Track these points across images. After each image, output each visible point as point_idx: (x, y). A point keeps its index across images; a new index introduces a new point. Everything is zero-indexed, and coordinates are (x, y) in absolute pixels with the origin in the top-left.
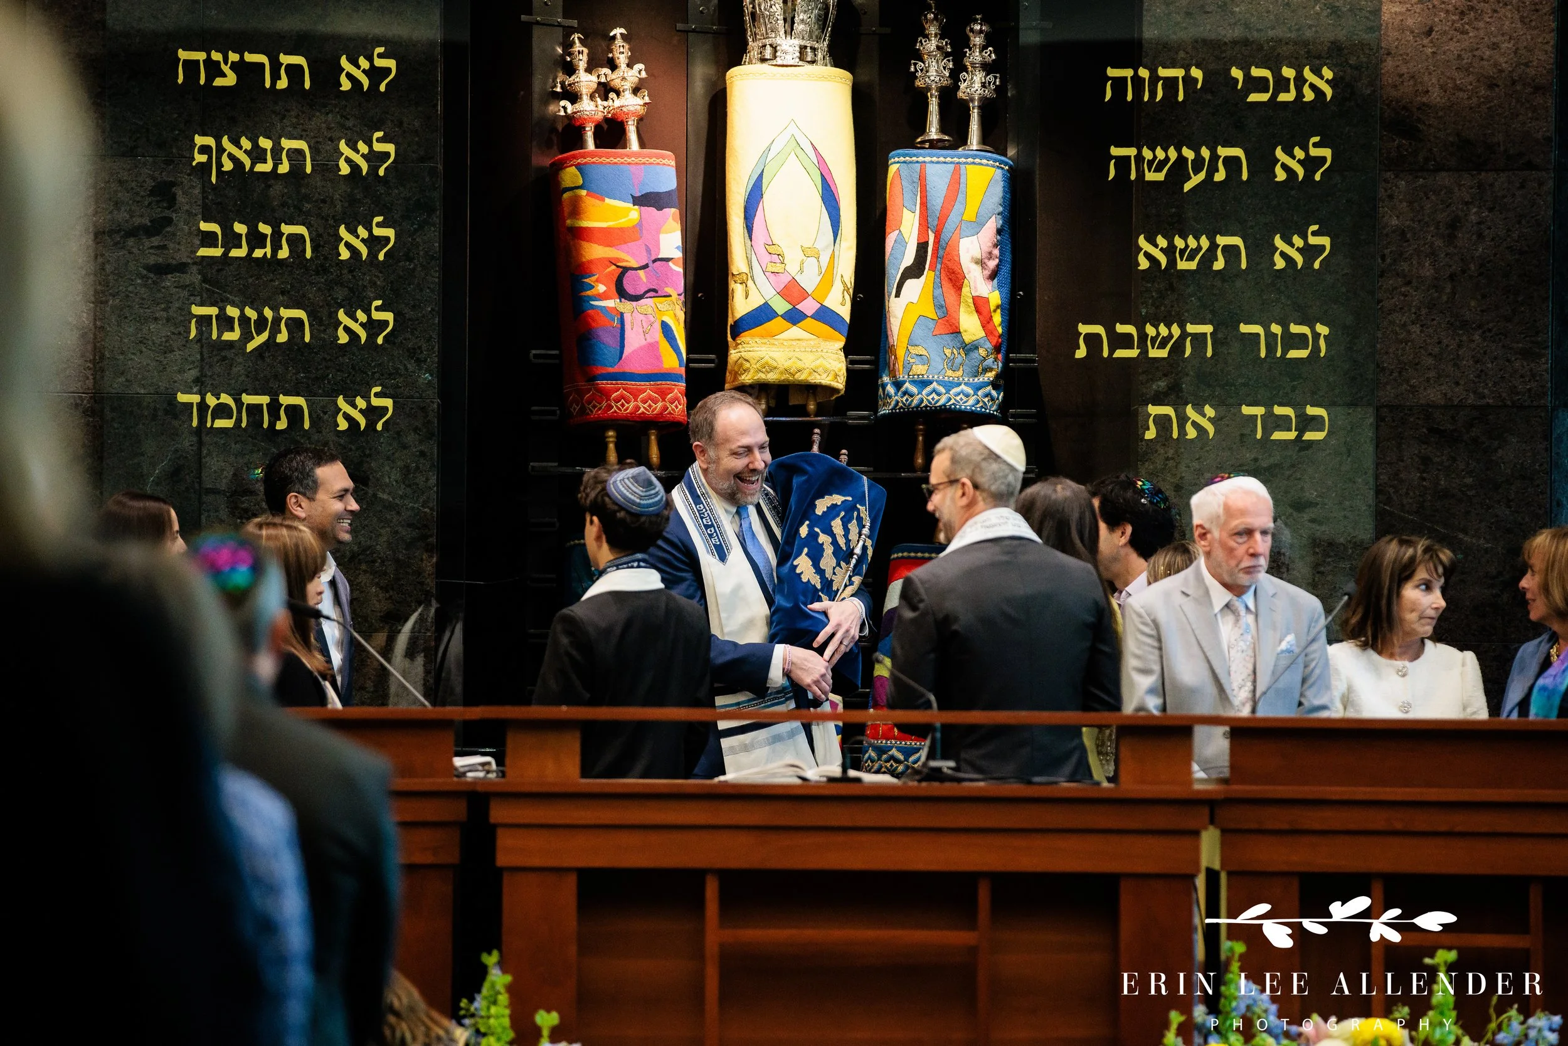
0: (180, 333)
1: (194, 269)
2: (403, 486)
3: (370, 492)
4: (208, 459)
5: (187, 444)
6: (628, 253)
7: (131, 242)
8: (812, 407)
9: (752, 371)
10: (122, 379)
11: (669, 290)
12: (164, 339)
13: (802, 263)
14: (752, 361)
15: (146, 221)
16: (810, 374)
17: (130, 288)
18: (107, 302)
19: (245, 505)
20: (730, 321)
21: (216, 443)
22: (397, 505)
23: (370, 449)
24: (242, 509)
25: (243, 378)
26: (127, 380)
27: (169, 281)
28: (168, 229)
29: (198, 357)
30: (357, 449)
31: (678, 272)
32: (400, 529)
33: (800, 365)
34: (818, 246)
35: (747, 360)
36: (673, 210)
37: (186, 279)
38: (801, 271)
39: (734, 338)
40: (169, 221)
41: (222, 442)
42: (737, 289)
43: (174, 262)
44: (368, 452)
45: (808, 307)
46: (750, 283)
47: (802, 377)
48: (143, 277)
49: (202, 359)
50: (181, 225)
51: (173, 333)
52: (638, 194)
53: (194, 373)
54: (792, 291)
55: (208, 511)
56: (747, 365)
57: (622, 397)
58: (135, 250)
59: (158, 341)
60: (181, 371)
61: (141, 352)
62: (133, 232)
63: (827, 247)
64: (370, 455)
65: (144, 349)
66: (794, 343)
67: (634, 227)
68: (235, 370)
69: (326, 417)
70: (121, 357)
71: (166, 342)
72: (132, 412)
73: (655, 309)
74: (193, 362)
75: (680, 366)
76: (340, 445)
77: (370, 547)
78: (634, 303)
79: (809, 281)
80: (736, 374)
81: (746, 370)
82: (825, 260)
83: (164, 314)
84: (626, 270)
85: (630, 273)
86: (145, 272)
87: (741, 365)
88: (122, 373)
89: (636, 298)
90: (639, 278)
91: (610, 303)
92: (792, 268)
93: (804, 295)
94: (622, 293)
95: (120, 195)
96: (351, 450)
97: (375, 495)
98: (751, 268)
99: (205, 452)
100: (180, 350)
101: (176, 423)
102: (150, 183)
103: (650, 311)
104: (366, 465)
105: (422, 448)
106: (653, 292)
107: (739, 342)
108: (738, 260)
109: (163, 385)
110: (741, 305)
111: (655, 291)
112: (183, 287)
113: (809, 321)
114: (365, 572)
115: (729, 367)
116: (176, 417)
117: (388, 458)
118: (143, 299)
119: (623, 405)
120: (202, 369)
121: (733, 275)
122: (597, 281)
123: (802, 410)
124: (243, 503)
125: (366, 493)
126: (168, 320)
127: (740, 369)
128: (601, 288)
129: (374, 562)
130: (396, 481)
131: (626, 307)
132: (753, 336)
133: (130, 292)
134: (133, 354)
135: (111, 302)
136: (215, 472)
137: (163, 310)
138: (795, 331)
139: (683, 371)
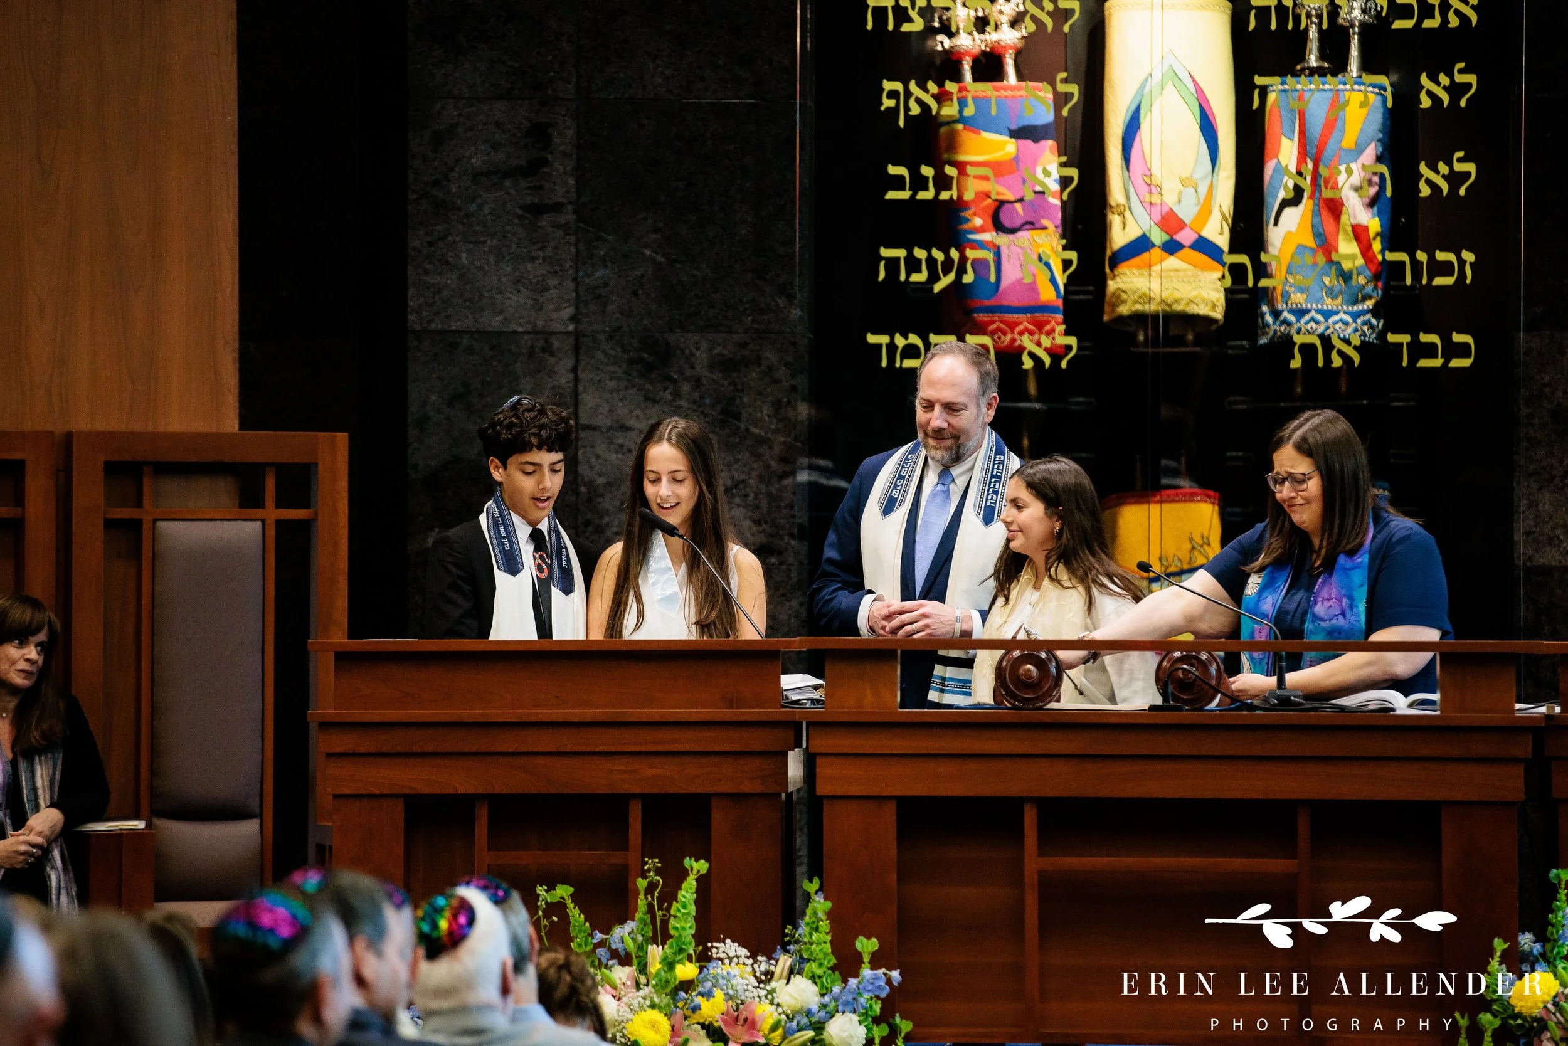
0: (556, 272)
1: (570, 207)
2: (775, 421)
3: (743, 426)
4: (584, 396)
5: (563, 381)
6: (1004, 185)
7: (508, 183)
8: (1190, 337)
9: (1129, 303)
10: (499, 318)
11: (1045, 222)
12: (540, 278)
13: (1180, 194)
14: (1130, 293)
15: (523, 162)
16: (1188, 304)
17: (508, 228)
18: (485, 242)
19: (620, 441)
20: (1109, 253)
21: (592, 380)
22: (769, 439)
23: (743, 384)
24: (618, 445)
25: (617, 315)
26: (505, 319)
27: (544, 221)
28: (544, 169)
29: (574, 295)
30: (729, 384)
31: (1056, 206)
32: (773, 463)
33: (1177, 295)
34: (1197, 176)
35: (1124, 292)
36: (1050, 143)
37: (561, 219)
38: (1179, 201)
39: (1112, 269)
40: (545, 162)
41: (598, 378)
42: (1115, 220)
43: (550, 202)
44: (740, 387)
45: (1186, 237)
46: (1127, 214)
47: (1179, 308)
48: (519, 217)
49: (578, 297)
50: (557, 165)
51: (550, 272)
52: (1014, 127)
53: (570, 311)
54: (1170, 222)
55: (584, 447)
56: (1124, 296)
57: (998, 329)
58: (512, 191)
59: (534, 281)
60: (558, 309)
61: (519, 291)
62: (511, 173)
63: (1205, 177)
64: (742, 391)
65: (521, 288)
66: (1172, 273)
67: (1010, 160)
68: (610, 307)
69: (698, 353)
70: (499, 296)
71: (543, 280)
72: (510, 350)
73: (1032, 242)
74: (569, 301)
75: (1058, 297)
76: (713, 380)
77: (743, 481)
78: (1011, 236)
79: (1186, 212)
80: (1114, 306)
81: (1124, 302)
82: (1203, 189)
83: (541, 254)
84: (1001, 203)
85: (1007, 206)
86: (520, 212)
87: (1119, 297)
88: (501, 312)
89: (1013, 231)
90: (1015, 210)
91: (988, 236)
92: (1170, 200)
93: (1182, 225)
94: (999, 226)
95: (497, 137)
96: (723, 385)
97: (747, 430)
98: (1128, 198)
99: (580, 388)
100: (555, 288)
101: (552, 360)
102: (527, 124)
103: (1027, 244)
104: (738, 401)
105: (793, 382)
106: (1031, 225)
107: (1116, 273)
108: (1116, 192)
109: (541, 323)
110: (1120, 236)
111: (1032, 223)
112: (558, 227)
113: (1186, 252)
114: (739, 506)
115: (1107, 299)
116: (552, 354)
117: (760, 393)
118: (520, 239)
119: (999, 338)
120: (577, 308)
121: (1111, 207)
122: (975, 214)
123: (1180, 341)
124: (617, 438)
125: (739, 428)
126: (544, 259)
127: (1118, 300)
128: (978, 222)
129: (747, 496)
130: (768, 416)
131: (1002, 240)
132: (1130, 267)
133: (508, 233)
134: (511, 293)
135: (489, 242)
136: (591, 408)
137: (542, 249)
138: (1172, 262)
139: (1060, 303)
